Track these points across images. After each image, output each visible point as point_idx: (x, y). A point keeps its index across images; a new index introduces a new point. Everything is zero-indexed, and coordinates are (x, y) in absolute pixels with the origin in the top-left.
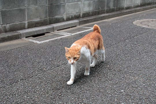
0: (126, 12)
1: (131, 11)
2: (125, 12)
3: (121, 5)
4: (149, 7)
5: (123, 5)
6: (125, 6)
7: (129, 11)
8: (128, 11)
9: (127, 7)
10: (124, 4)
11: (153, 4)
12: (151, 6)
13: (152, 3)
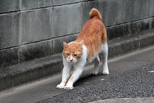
0: (28, 72)
1: (46, 67)
2: (24, 70)
3: (5, 45)
4: (118, 44)
5: (12, 43)
6: (23, 47)
7: (41, 65)
8: (34, 64)
9: (31, 51)
10: (17, 39)
11: (133, 32)
12: (123, 42)
13: (127, 27)
